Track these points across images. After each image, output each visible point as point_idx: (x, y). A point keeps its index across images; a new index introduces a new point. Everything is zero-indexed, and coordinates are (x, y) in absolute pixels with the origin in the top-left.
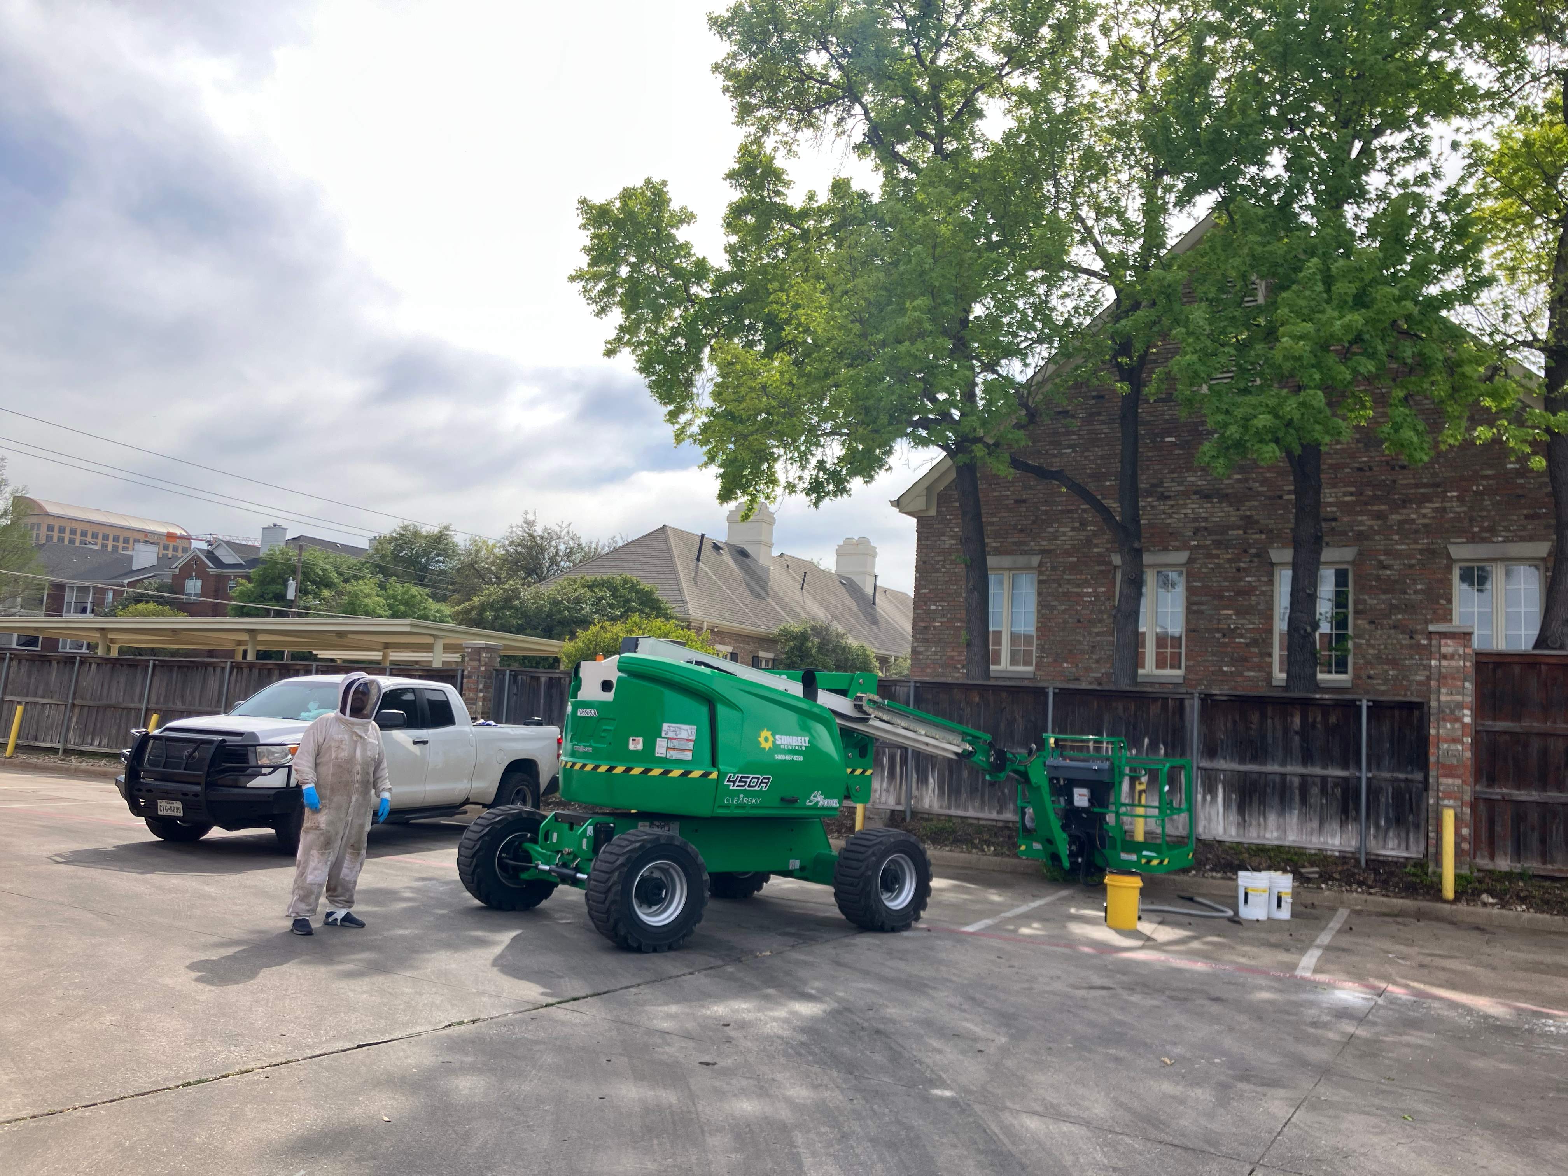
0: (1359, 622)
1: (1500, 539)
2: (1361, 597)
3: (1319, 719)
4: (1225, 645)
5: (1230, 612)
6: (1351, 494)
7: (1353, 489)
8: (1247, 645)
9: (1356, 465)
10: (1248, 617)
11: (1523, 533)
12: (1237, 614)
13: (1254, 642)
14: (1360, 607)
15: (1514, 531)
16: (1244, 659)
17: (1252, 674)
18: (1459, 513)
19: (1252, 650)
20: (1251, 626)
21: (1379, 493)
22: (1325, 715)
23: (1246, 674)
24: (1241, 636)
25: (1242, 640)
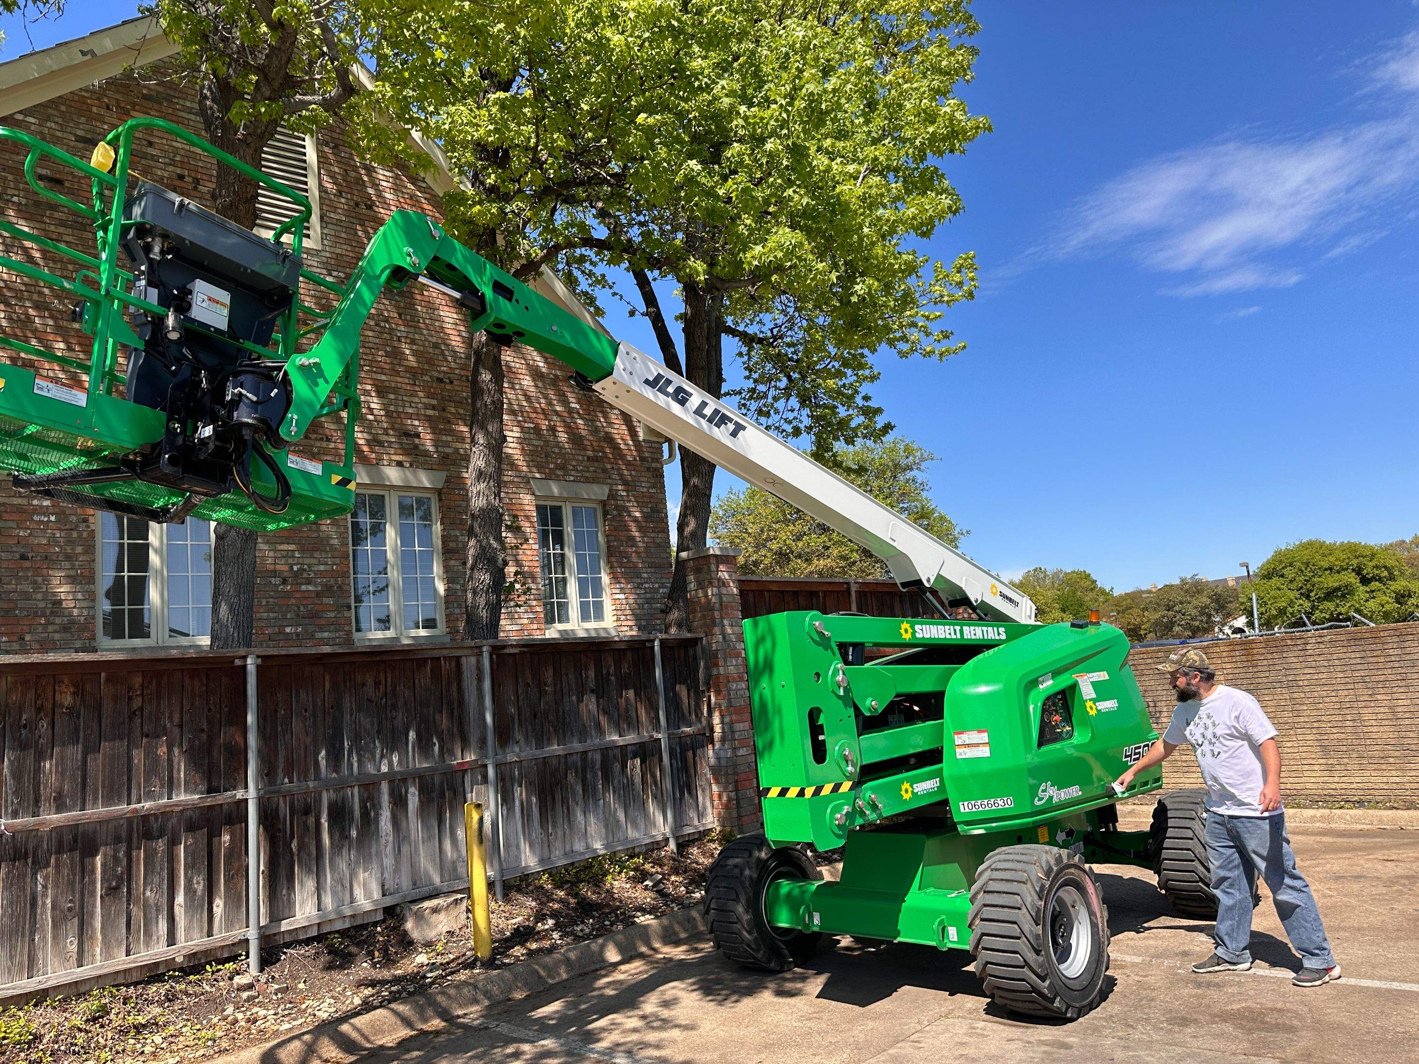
0: (452, 562)
1: (572, 478)
2: (452, 533)
3: (612, 670)
4: (288, 595)
5: (292, 547)
6: (433, 408)
7: (434, 402)
8: (318, 595)
9: (436, 374)
10: (316, 555)
11: (587, 475)
12: (302, 550)
13: (328, 590)
14: (452, 545)
15: (581, 471)
16: (314, 615)
17: (326, 634)
18: (537, 446)
19: (326, 600)
20: (322, 568)
21: (462, 411)
22: (618, 664)
23: (319, 635)
24: (309, 582)
25: (311, 588)
